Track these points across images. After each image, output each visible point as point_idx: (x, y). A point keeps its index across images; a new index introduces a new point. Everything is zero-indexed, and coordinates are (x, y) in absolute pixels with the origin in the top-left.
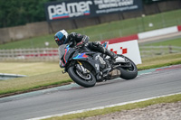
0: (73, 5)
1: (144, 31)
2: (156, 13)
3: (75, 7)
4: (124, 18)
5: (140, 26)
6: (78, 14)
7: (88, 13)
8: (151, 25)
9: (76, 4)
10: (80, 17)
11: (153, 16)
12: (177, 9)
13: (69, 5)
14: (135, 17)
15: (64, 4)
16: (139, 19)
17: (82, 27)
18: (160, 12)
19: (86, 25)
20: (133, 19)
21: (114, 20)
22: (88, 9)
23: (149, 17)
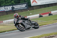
0: (6, 7)
1: (29, 15)
2: (33, 10)
3: (7, 8)
4: (22, 11)
5: (27, 14)
6: (8, 10)
7: (11, 10)
8: (31, 14)
9: (7, 7)
10: (9, 11)
11: (32, 11)
12: (39, 8)
13: (5, 7)
14: (26, 11)
15: (3, 7)
16: (27, 12)
17: (9, 14)
18: (34, 9)
19: (10, 14)
20: (25, 12)
21: (19, 12)
22: (11, 8)
23: (30, 11)
